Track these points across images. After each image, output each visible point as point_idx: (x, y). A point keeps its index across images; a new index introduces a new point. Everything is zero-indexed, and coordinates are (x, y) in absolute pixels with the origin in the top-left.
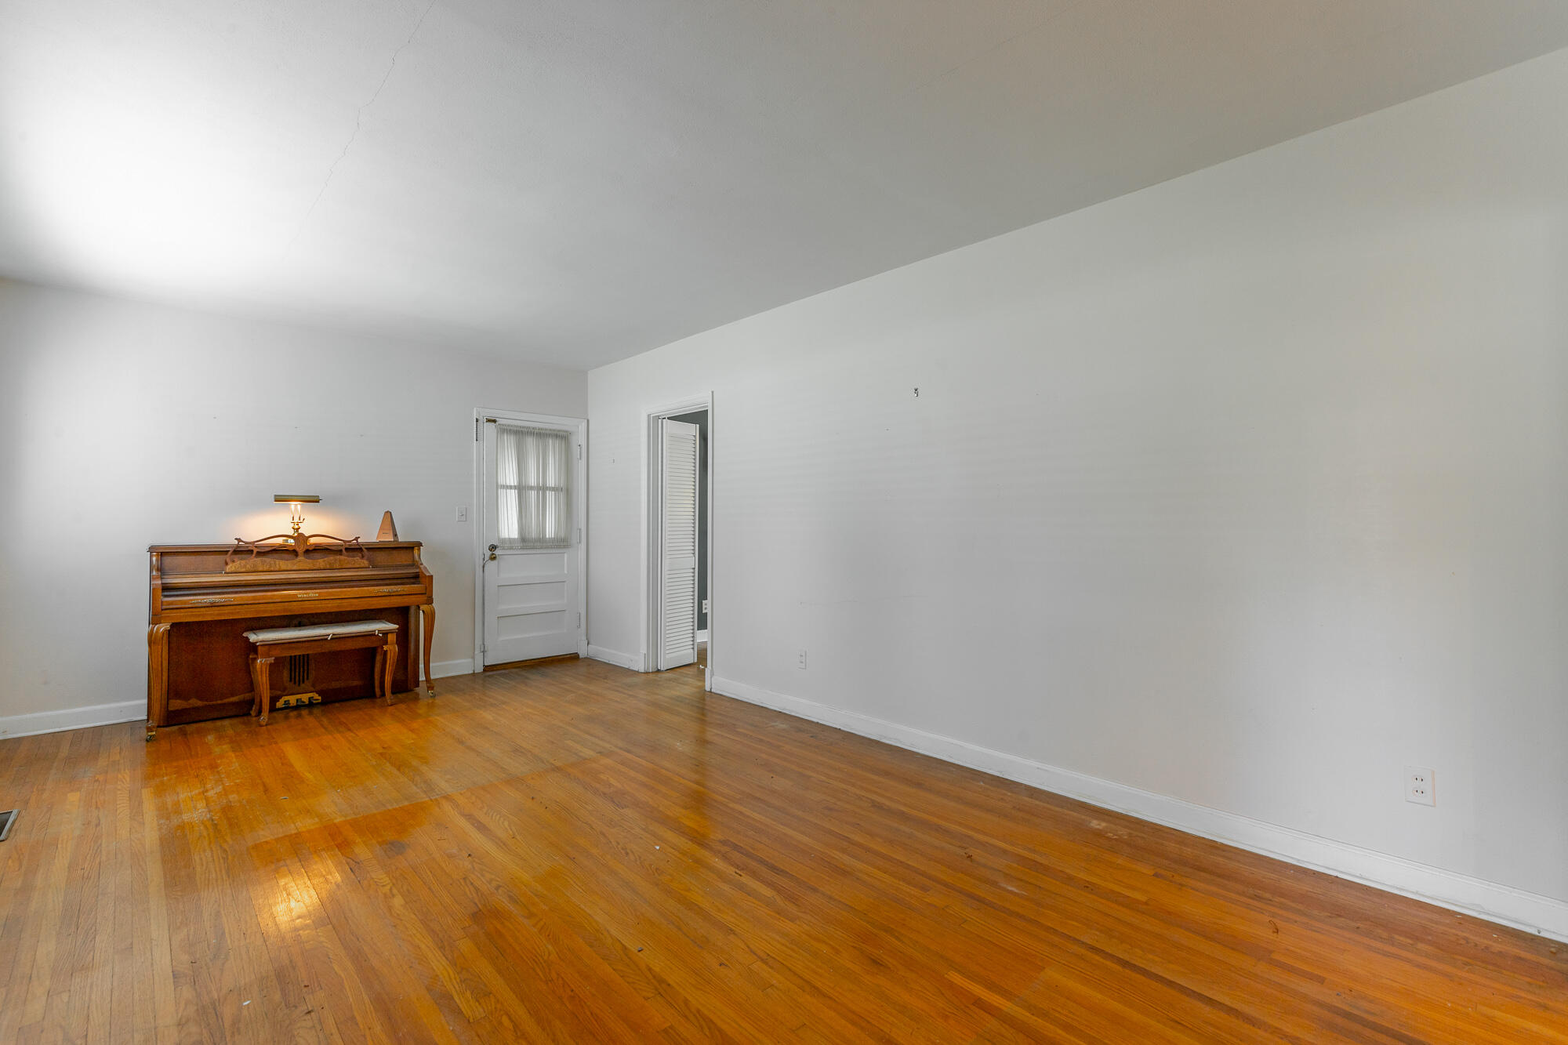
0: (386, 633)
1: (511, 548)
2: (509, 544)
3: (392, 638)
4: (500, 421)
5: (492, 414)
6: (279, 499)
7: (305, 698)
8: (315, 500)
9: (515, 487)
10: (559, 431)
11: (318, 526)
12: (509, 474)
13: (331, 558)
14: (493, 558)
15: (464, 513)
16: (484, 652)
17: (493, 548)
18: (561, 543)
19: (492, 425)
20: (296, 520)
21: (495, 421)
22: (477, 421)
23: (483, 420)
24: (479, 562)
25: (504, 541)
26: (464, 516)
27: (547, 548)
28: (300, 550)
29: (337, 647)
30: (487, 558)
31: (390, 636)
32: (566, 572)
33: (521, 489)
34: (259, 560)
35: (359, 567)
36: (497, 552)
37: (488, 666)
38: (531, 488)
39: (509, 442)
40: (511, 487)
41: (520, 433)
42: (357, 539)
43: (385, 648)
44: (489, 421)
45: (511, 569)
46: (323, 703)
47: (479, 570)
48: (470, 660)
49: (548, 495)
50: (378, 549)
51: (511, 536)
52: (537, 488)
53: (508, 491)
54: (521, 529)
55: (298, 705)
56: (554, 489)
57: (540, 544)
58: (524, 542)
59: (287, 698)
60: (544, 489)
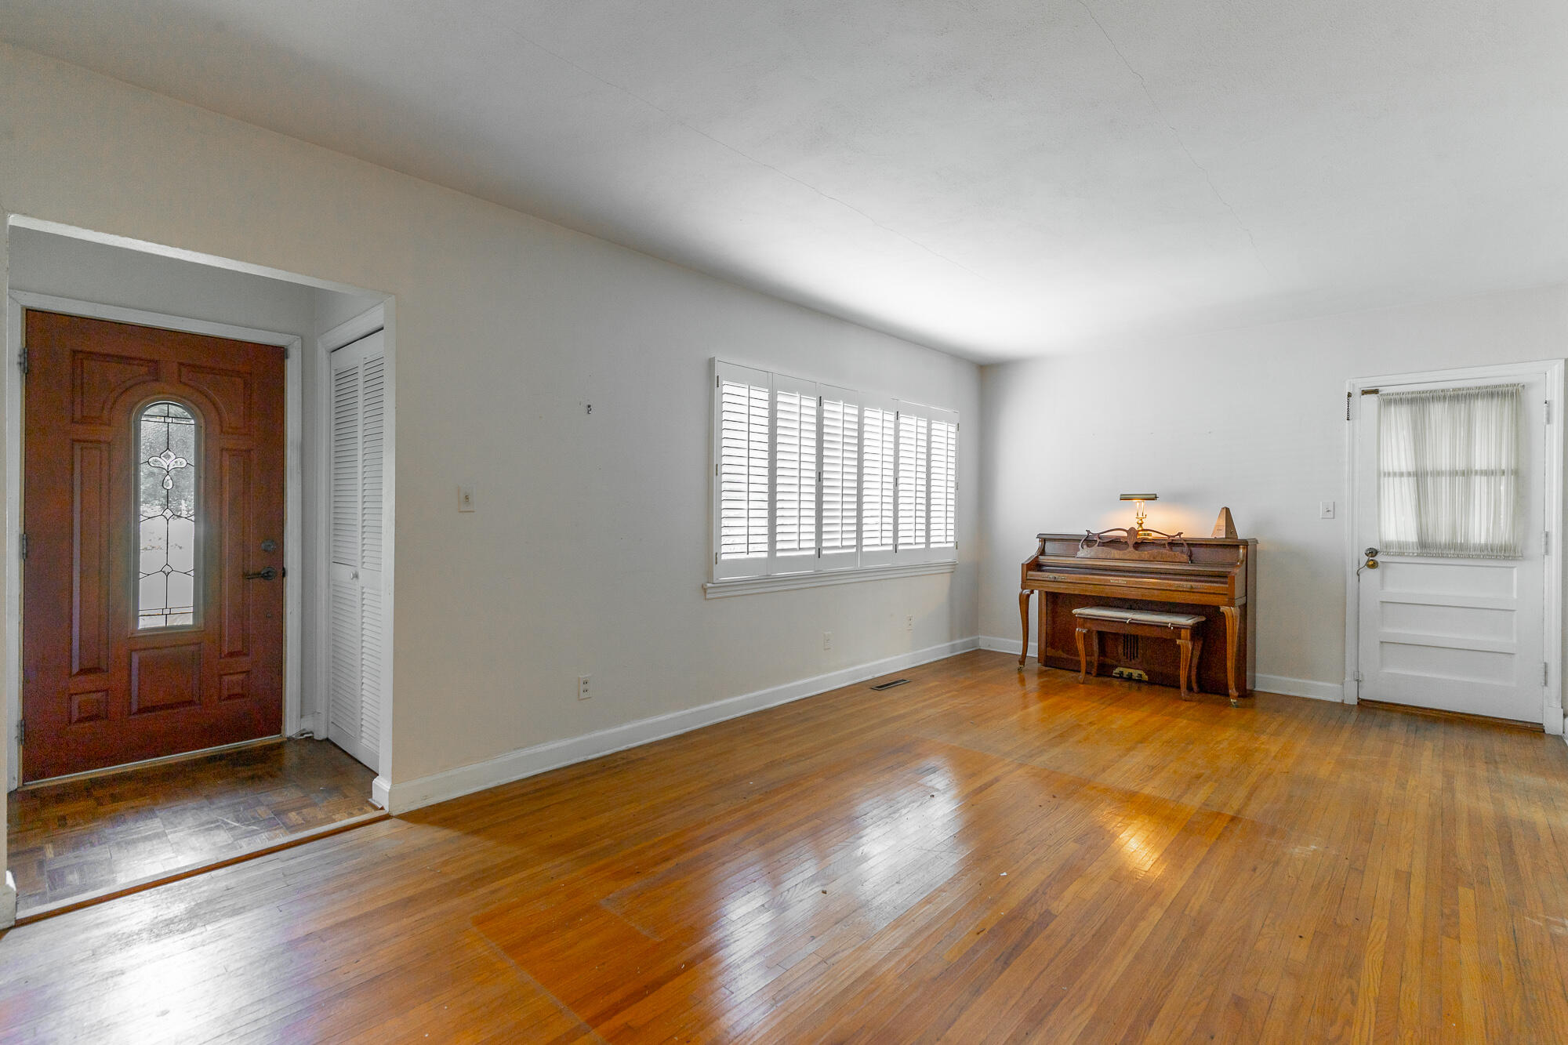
0: (1178, 628)
1: (1401, 554)
2: (1401, 550)
3: (1186, 634)
4: (1384, 390)
5: (1369, 384)
6: (1125, 498)
7: (1136, 673)
8: (1154, 498)
9: (1409, 474)
10: (1496, 387)
11: (1161, 521)
12: (1398, 454)
13: (1155, 551)
14: (1373, 565)
15: (1331, 508)
16: (1358, 680)
17: (1372, 553)
18: (1504, 553)
19: (1374, 397)
20: (1140, 516)
21: (1376, 392)
22: (1349, 395)
23: (1357, 392)
24: (1351, 569)
25: (1388, 545)
26: (1331, 511)
27: (1469, 557)
28: (1131, 542)
29: (1133, 631)
30: (1362, 564)
31: (1184, 631)
32: (1515, 596)
33: (1419, 476)
34: (1099, 548)
35: (1177, 562)
36: (1378, 558)
37: (1363, 700)
38: (1438, 474)
39: (1400, 418)
40: (1401, 474)
41: (1418, 401)
42: (1180, 534)
43: (1178, 641)
44: (1365, 392)
45: (1409, 581)
46: (1151, 683)
47: (1351, 579)
48: (1339, 686)
49: (1479, 484)
50: (1201, 545)
51: (1402, 539)
52: (1453, 473)
53: (1397, 479)
54: (1421, 530)
55: (1130, 678)
56: (1487, 473)
57: (1458, 551)
58: (1426, 548)
59: (1121, 669)
60: (1467, 473)
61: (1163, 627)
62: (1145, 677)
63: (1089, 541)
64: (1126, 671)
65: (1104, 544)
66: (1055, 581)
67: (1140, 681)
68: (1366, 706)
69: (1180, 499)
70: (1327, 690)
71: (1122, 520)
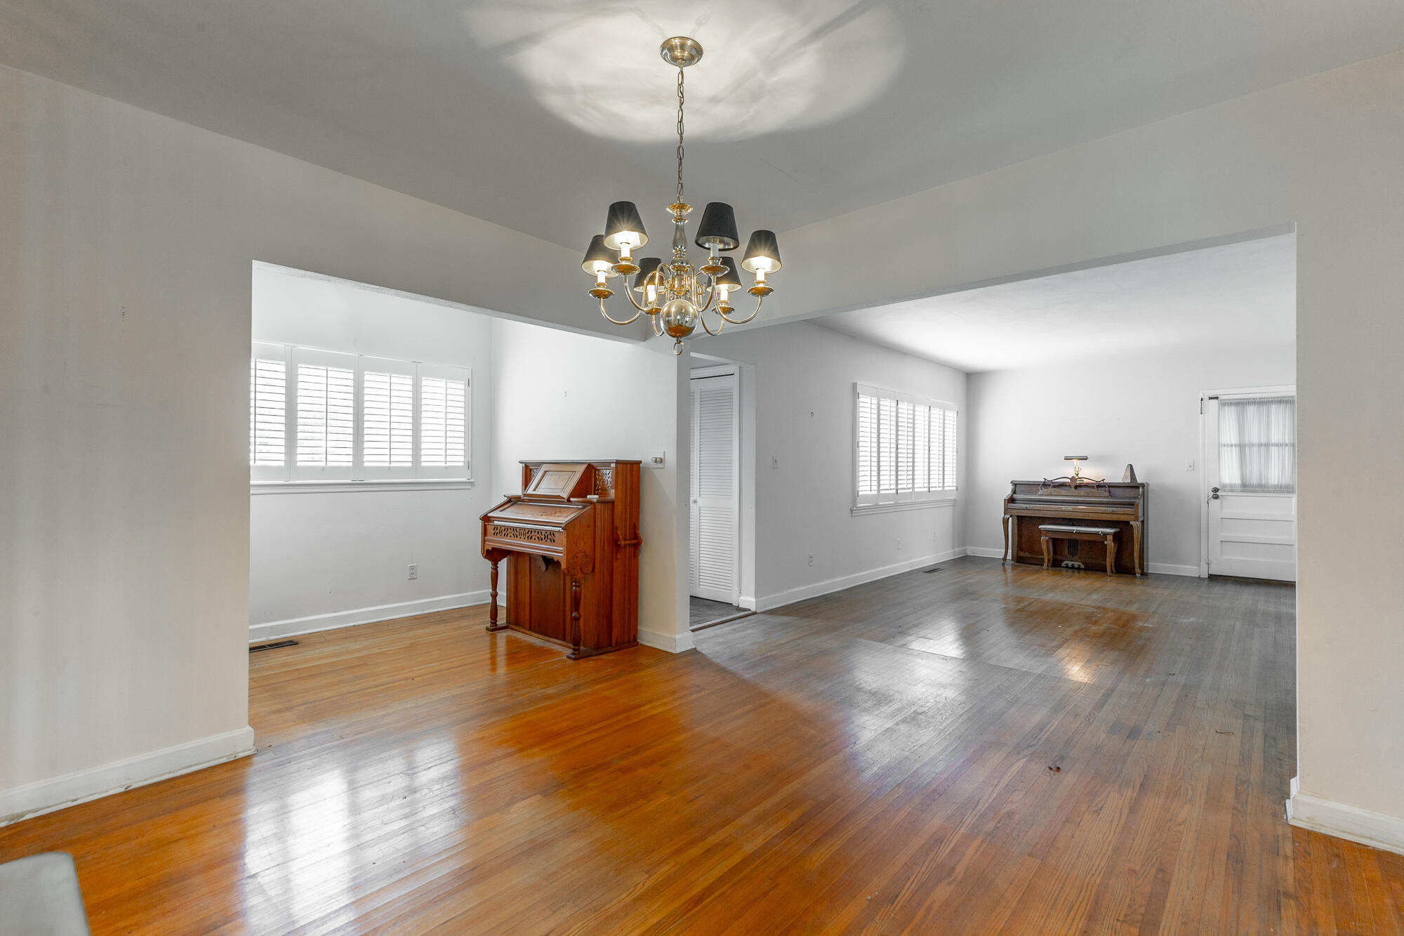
0: (1105, 535)
1: (1232, 491)
2: (1232, 488)
3: (1110, 538)
4: (1221, 398)
5: (1213, 394)
6: (1067, 458)
7: (1076, 564)
8: (1085, 458)
9: (1236, 446)
10: (1282, 397)
11: (1090, 473)
12: (1230, 434)
13: (1088, 490)
14: (1216, 497)
15: (1192, 465)
16: (1208, 564)
17: (1216, 490)
18: (1288, 490)
19: (1216, 401)
20: (1077, 469)
21: (1217, 398)
22: (1202, 399)
23: (1206, 398)
24: (1204, 500)
25: (1224, 486)
26: (1192, 467)
27: (1269, 491)
28: (1073, 485)
30: (1210, 497)
31: (1108, 536)
33: (1242, 447)
34: (1053, 489)
35: (1103, 496)
36: (1219, 493)
37: (1211, 575)
38: (1252, 445)
39: (1230, 414)
40: (1232, 446)
41: (1241, 404)
42: (1103, 480)
43: (1105, 542)
44: (1210, 398)
45: (1235, 506)
46: (1085, 569)
47: (1204, 505)
48: (1197, 568)
49: (1274, 450)
50: (1116, 487)
51: (1233, 482)
52: (1260, 445)
53: (1229, 448)
54: (1243, 478)
55: (1073, 567)
56: (1277, 445)
57: (1263, 488)
58: (1246, 487)
59: (1067, 562)
60: (1267, 445)
61: (1096, 534)
62: (1083, 566)
63: (1045, 485)
64: (1070, 563)
65: (1054, 487)
66: (1026, 509)
67: (1079, 569)
68: (1213, 578)
69: (1101, 459)
70: (1190, 570)
71: (1065, 472)
